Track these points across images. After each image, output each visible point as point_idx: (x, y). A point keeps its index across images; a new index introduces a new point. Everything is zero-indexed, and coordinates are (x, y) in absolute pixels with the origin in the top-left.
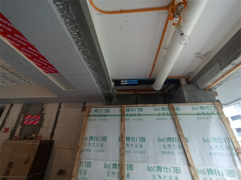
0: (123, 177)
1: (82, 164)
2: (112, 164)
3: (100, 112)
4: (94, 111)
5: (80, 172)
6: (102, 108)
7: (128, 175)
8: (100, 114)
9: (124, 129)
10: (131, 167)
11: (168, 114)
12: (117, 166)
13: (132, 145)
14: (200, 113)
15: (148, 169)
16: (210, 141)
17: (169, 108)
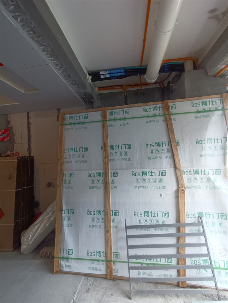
0: (108, 183)
1: (64, 176)
2: (96, 173)
3: (77, 119)
4: (68, 118)
5: (64, 182)
6: (79, 113)
7: (113, 181)
8: (77, 121)
9: (107, 136)
10: (115, 174)
11: (161, 114)
12: (102, 174)
13: (116, 153)
14: (201, 110)
15: (133, 174)
16: (204, 143)
17: (162, 107)
